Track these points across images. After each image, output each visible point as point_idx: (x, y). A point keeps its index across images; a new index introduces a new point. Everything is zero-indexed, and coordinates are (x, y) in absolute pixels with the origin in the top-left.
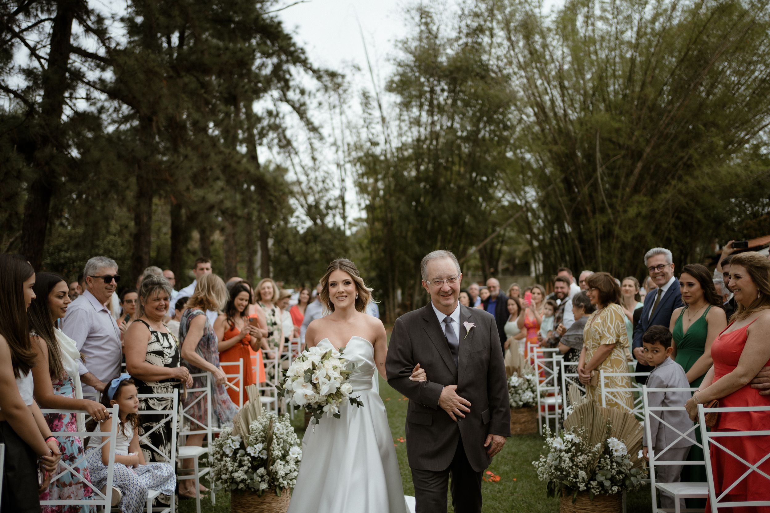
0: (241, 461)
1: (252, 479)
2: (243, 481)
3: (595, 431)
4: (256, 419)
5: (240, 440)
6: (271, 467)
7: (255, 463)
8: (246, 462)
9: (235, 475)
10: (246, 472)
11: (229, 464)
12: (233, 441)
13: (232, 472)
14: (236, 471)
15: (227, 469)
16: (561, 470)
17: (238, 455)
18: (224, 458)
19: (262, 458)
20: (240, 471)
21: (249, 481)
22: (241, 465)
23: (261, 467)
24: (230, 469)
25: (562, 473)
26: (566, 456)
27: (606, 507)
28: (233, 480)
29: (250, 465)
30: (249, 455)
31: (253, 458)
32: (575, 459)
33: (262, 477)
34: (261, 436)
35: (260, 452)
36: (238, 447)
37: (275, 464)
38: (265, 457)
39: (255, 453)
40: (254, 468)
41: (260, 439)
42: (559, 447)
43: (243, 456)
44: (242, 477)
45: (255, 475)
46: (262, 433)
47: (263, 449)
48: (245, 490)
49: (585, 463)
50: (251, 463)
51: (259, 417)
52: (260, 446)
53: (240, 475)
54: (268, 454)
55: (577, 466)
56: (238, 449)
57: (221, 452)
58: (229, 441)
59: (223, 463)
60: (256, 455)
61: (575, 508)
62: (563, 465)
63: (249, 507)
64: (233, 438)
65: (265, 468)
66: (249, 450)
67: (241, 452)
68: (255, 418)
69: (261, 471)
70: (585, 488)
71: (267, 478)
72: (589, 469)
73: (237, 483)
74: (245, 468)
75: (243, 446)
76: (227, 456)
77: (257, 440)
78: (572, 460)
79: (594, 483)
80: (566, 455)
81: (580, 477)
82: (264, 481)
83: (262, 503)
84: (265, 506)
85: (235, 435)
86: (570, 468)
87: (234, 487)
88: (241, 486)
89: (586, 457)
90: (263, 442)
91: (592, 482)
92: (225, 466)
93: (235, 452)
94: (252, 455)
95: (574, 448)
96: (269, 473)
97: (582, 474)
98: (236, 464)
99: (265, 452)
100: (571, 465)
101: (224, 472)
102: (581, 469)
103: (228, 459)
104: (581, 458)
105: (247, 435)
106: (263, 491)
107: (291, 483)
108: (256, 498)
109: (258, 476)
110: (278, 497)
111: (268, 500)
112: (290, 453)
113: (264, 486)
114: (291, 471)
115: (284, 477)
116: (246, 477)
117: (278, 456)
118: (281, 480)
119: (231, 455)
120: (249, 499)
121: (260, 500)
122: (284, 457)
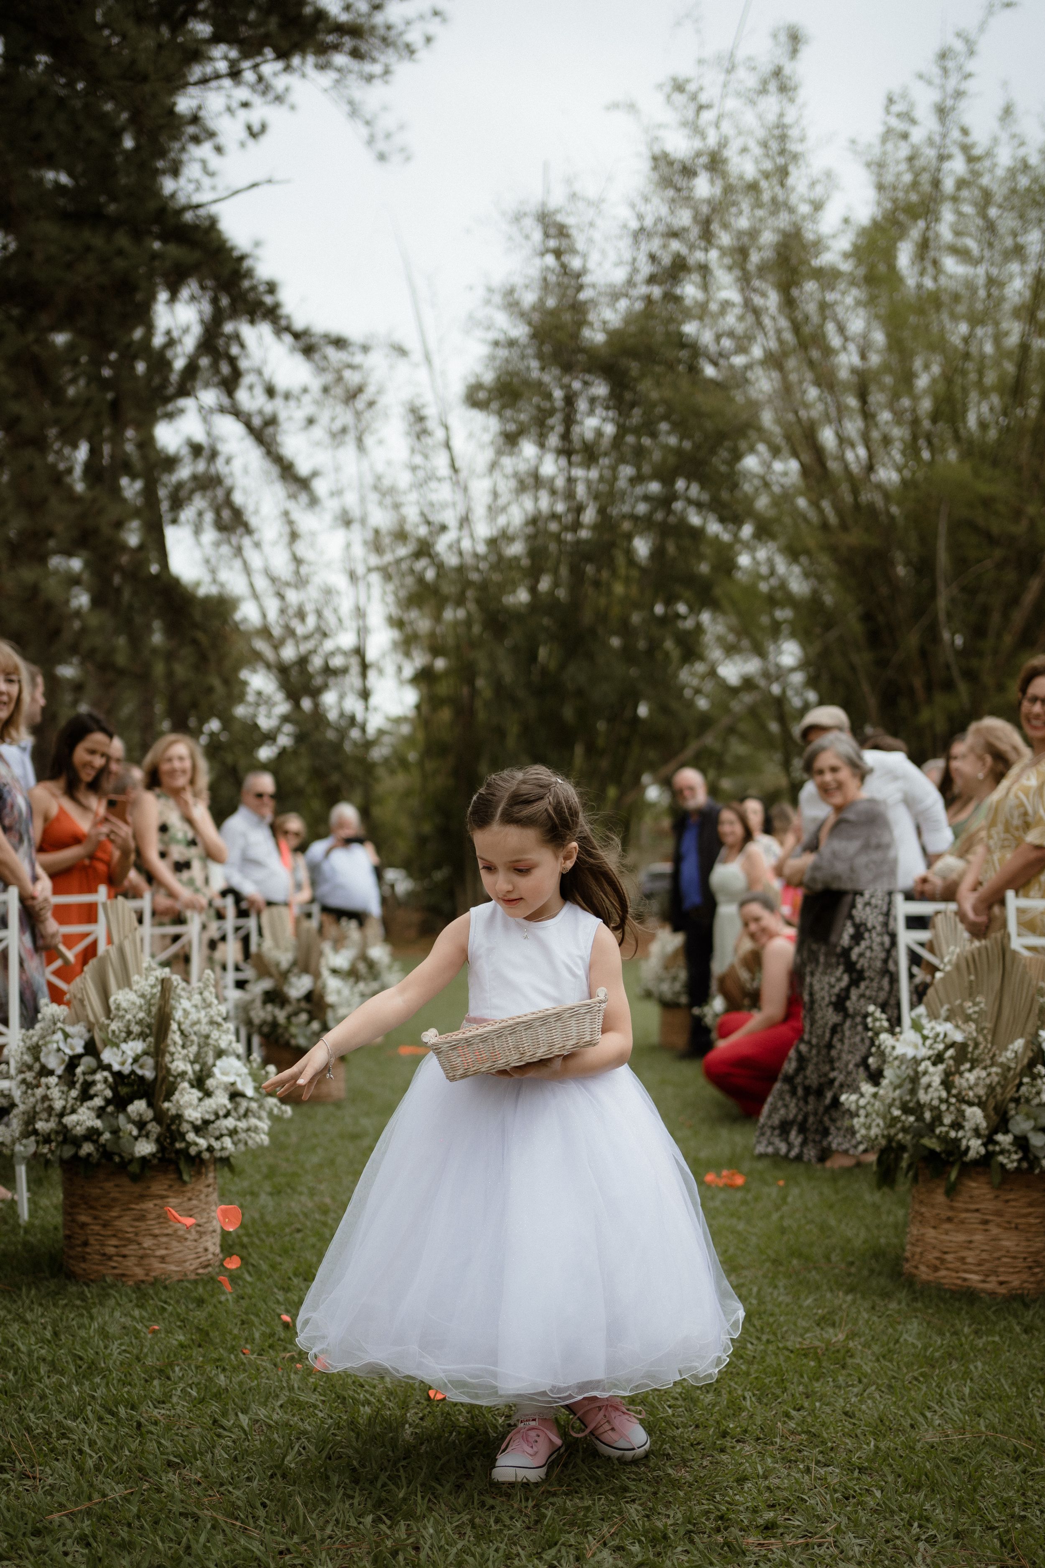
0: (87, 1085)
1: (116, 1132)
2: (92, 1135)
3: (1006, 1012)
4: (129, 986)
5: (86, 1035)
6: (166, 1105)
7: (124, 1089)
8: (100, 1087)
9: (70, 1120)
10: (100, 1113)
11: (55, 1093)
12: (66, 1036)
13: (62, 1115)
14: (73, 1111)
15: (51, 1108)
16: (917, 1110)
17: (79, 1070)
18: (44, 1080)
19: (142, 1078)
20: (81, 1110)
21: (107, 1136)
22: (86, 1095)
23: (140, 1098)
24: (58, 1105)
25: (920, 1118)
26: (935, 1075)
27: (1030, 1205)
28: (65, 1135)
29: (109, 1093)
30: (108, 1067)
31: (119, 1076)
32: (957, 1079)
33: (141, 1125)
34: (140, 1022)
35: (136, 1060)
36: (80, 1050)
37: (176, 1096)
38: (149, 1074)
39: (123, 1063)
40: (120, 1102)
41: (136, 1029)
42: (910, 1053)
43: (94, 1072)
44: (89, 1123)
45: (122, 1118)
46: (141, 1015)
47: (145, 1053)
48: (98, 1165)
49: (982, 1092)
50: (114, 1088)
51: (135, 978)
52: (135, 1047)
53: (83, 1120)
54: (156, 1068)
55: (962, 1100)
56: (80, 1056)
57: (37, 1066)
58: (58, 1037)
59: (39, 1092)
60: (126, 1070)
61: (952, 1208)
62: (923, 1097)
63: (109, 1207)
64: (69, 1029)
65: (150, 1105)
66: (108, 1056)
67: (88, 1062)
68: (126, 982)
69: (139, 1107)
70: (983, 1151)
71: (154, 1129)
72: (992, 1103)
73: (77, 1142)
74: (98, 1102)
75: (91, 1048)
76: (51, 1073)
77: (129, 1031)
78: (947, 1084)
79: (1005, 1139)
80: (931, 1069)
81: (968, 1125)
82: (147, 1136)
83: (142, 1197)
84: (150, 1205)
85: (73, 1024)
86: (941, 1100)
87: (68, 1152)
88: (87, 1148)
89: (983, 1074)
90: (142, 1036)
91: (1000, 1137)
92: (45, 1098)
93: (73, 1063)
94: (116, 1067)
95: (950, 1052)
96: (160, 1117)
97: (975, 1115)
98: (74, 1093)
99: (149, 1061)
100: (944, 1094)
101: (44, 1115)
102: (971, 1104)
103: (53, 1080)
104: (971, 1077)
105: (103, 1020)
106: (144, 1160)
107: (217, 1145)
108: (125, 1181)
109: (130, 1120)
110: (184, 1183)
111: (157, 1188)
112: (216, 1070)
113: (145, 1148)
114: (217, 1117)
115: (201, 1128)
116: (98, 1124)
117: (183, 1074)
118: (191, 1136)
119: (59, 1071)
120: (109, 1185)
121: (137, 1189)
122: (200, 1082)
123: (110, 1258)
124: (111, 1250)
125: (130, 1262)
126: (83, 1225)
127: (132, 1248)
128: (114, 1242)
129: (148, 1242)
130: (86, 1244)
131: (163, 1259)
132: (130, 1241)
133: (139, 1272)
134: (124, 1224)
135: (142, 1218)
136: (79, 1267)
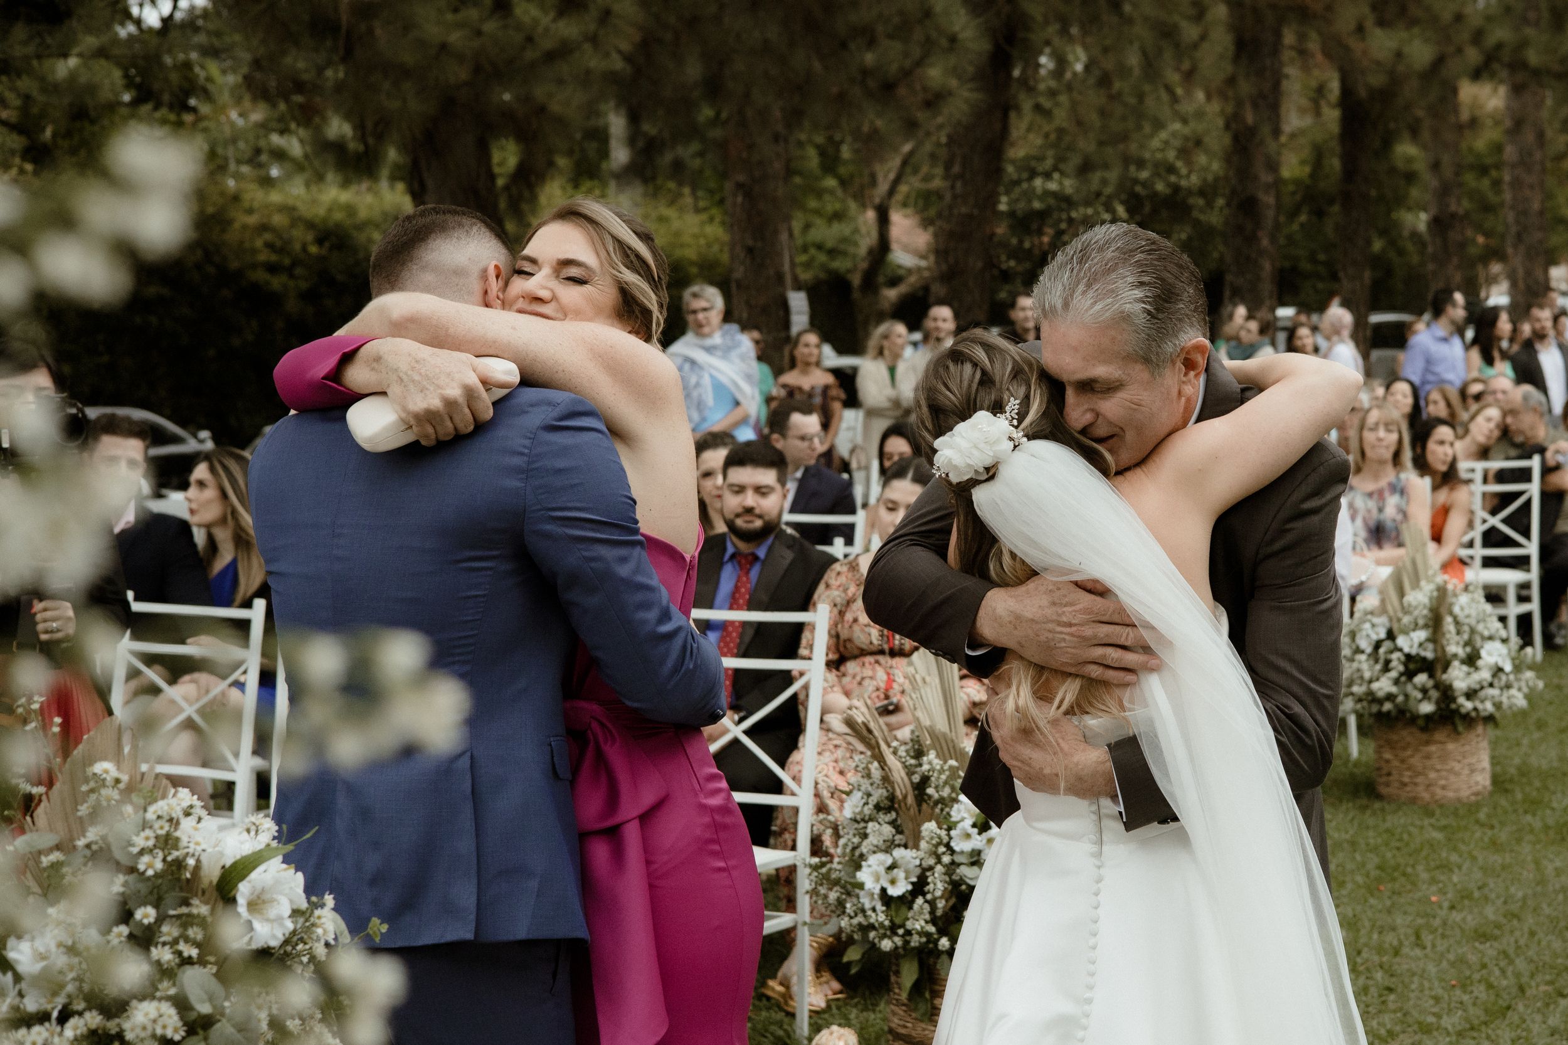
0: (1388, 662)
1: (1407, 696)
2: (1390, 697)
5: (1388, 625)
7: (1412, 666)
8: (1395, 663)
9: (1375, 686)
10: (1396, 682)
11: (1365, 666)
12: (1373, 626)
13: (1370, 681)
15: (1362, 678)
17: (1382, 651)
18: (1357, 657)
19: (1424, 659)
21: (1400, 698)
22: (1386, 668)
23: (1421, 672)
24: (1367, 675)
28: (1373, 697)
29: (1401, 669)
30: (1401, 650)
31: (1408, 657)
33: (1424, 691)
34: (1424, 618)
35: (1421, 645)
36: (1383, 636)
37: (1450, 670)
38: (1429, 655)
39: (1411, 647)
40: (1410, 674)
41: (1421, 622)
43: (1391, 652)
44: (1387, 689)
45: (1409, 686)
46: (1425, 612)
47: (1428, 641)
48: (1396, 718)
50: (1404, 664)
52: (1421, 635)
53: (1384, 685)
54: (1435, 650)
56: (1382, 640)
57: (1354, 646)
58: (1367, 626)
59: (1355, 665)
60: (1414, 652)
63: (1404, 749)
64: (1376, 620)
65: (1430, 676)
66: (1401, 641)
67: (1387, 645)
69: (1421, 678)
71: (1434, 694)
73: (1380, 702)
74: (1394, 674)
75: (1391, 636)
76: (1363, 652)
77: (1416, 624)
82: (1429, 699)
83: (1428, 743)
84: (1433, 748)
87: (1375, 708)
88: (1387, 706)
90: (1426, 626)
92: (1359, 670)
93: (1378, 645)
94: (1407, 650)
96: (1436, 685)
98: (1378, 667)
99: (1430, 646)
101: (1358, 681)
103: (1363, 657)
105: (1400, 615)
106: (1428, 717)
107: (1480, 706)
108: (1414, 730)
109: (1415, 687)
110: (1459, 733)
111: (1439, 735)
112: (1483, 653)
113: (1427, 708)
114: (1482, 688)
115: (1471, 694)
116: (1394, 689)
117: (1455, 656)
118: (1462, 700)
119: (1369, 650)
120: (1404, 733)
121: (1424, 737)
122: (1472, 660)
123: (1405, 785)
124: (1406, 780)
125: (1421, 788)
126: (1387, 761)
127: (1419, 780)
128: (1408, 773)
129: (1432, 775)
130: (1389, 774)
131: (1444, 788)
132: (1419, 774)
133: (1426, 796)
134: (1416, 761)
135: (1428, 757)
136: (1384, 790)
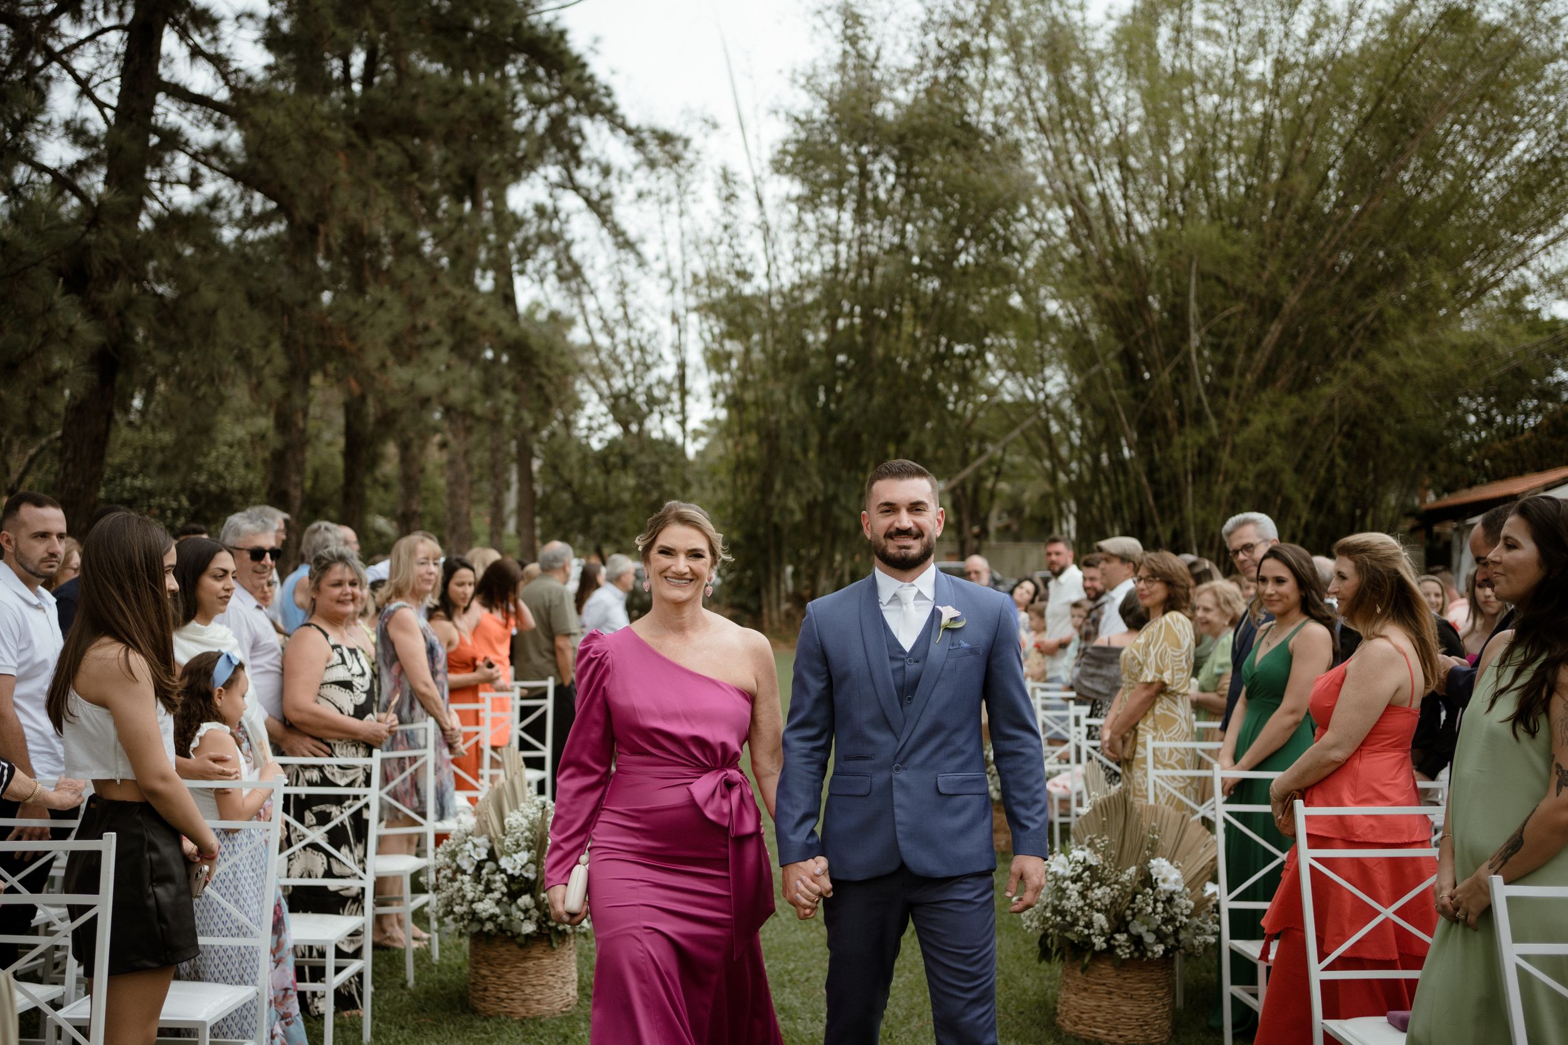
0: (489, 883)
1: (508, 915)
2: (492, 918)
3: (1127, 844)
4: (517, 808)
5: (488, 845)
7: (514, 887)
8: (498, 885)
9: (479, 906)
10: (498, 902)
11: (467, 887)
12: (475, 846)
13: (472, 902)
14: (480, 900)
15: (464, 897)
16: (1062, 913)
17: (484, 872)
18: (459, 877)
19: (527, 879)
20: (487, 901)
21: (503, 918)
22: (488, 890)
23: (525, 893)
24: (470, 896)
25: (1064, 919)
26: (1073, 889)
27: (1142, 982)
28: (474, 916)
29: (505, 889)
30: (504, 871)
31: (512, 877)
32: (1089, 893)
33: (526, 911)
34: (526, 839)
35: (523, 866)
36: (484, 856)
38: (532, 876)
39: (514, 869)
40: (513, 896)
41: (523, 844)
42: (1061, 871)
43: (494, 873)
44: (491, 911)
45: (514, 907)
46: (527, 834)
47: (530, 862)
48: (496, 936)
49: (1107, 901)
50: (507, 885)
51: (522, 805)
52: (523, 857)
53: (487, 907)
55: (1091, 906)
56: (484, 861)
57: (454, 866)
58: (469, 846)
59: (456, 885)
60: (517, 873)
61: (1087, 982)
62: (1067, 904)
63: (502, 965)
64: (476, 841)
65: (532, 896)
66: (504, 862)
67: (490, 866)
68: (515, 806)
69: (525, 900)
70: (1104, 946)
71: (535, 913)
72: (1113, 913)
73: (482, 922)
74: (497, 895)
75: (492, 856)
76: (464, 872)
77: (518, 845)
78: (1083, 895)
79: (1121, 938)
80: (1072, 886)
81: (1096, 926)
82: (529, 918)
83: (525, 959)
84: (530, 964)
85: (479, 836)
86: (1078, 909)
87: (475, 927)
88: (489, 926)
89: (1108, 890)
90: (529, 849)
91: (1117, 936)
92: (460, 889)
93: (479, 866)
94: (510, 871)
95: (1087, 873)
96: (539, 905)
97: (1100, 919)
98: (481, 888)
99: (532, 867)
100: (1081, 903)
101: (459, 901)
102: (1098, 911)
103: (466, 878)
104: (1099, 893)
105: (500, 835)
106: (528, 936)
108: (514, 948)
109: (519, 909)
110: (554, 949)
111: (535, 953)
113: (529, 928)
116: (497, 910)
119: (470, 870)
120: (502, 950)
121: (522, 953)
123: (502, 1000)
124: (503, 995)
125: (517, 1003)
126: (484, 977)
127: (517, 995)
128: (505, 989)
129: (528, 990)
130: (486, 989)
131: (538, 1001)
132: (517, 989)
133: (522, 1010)
134: (512, 977)
135: (525, 973)
136: (481, 1006)
